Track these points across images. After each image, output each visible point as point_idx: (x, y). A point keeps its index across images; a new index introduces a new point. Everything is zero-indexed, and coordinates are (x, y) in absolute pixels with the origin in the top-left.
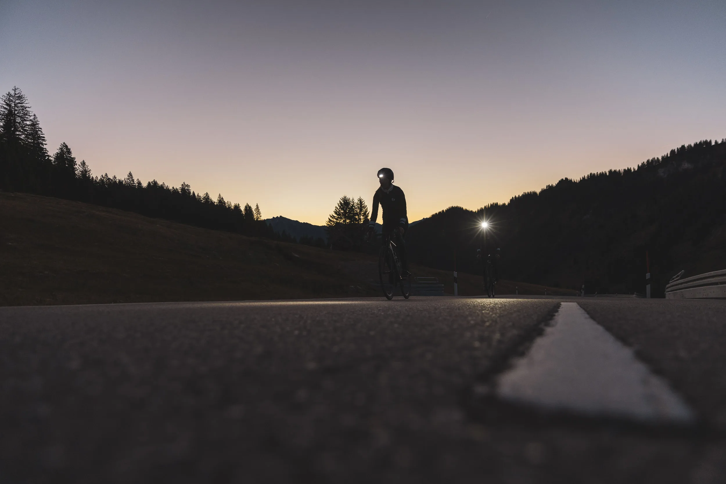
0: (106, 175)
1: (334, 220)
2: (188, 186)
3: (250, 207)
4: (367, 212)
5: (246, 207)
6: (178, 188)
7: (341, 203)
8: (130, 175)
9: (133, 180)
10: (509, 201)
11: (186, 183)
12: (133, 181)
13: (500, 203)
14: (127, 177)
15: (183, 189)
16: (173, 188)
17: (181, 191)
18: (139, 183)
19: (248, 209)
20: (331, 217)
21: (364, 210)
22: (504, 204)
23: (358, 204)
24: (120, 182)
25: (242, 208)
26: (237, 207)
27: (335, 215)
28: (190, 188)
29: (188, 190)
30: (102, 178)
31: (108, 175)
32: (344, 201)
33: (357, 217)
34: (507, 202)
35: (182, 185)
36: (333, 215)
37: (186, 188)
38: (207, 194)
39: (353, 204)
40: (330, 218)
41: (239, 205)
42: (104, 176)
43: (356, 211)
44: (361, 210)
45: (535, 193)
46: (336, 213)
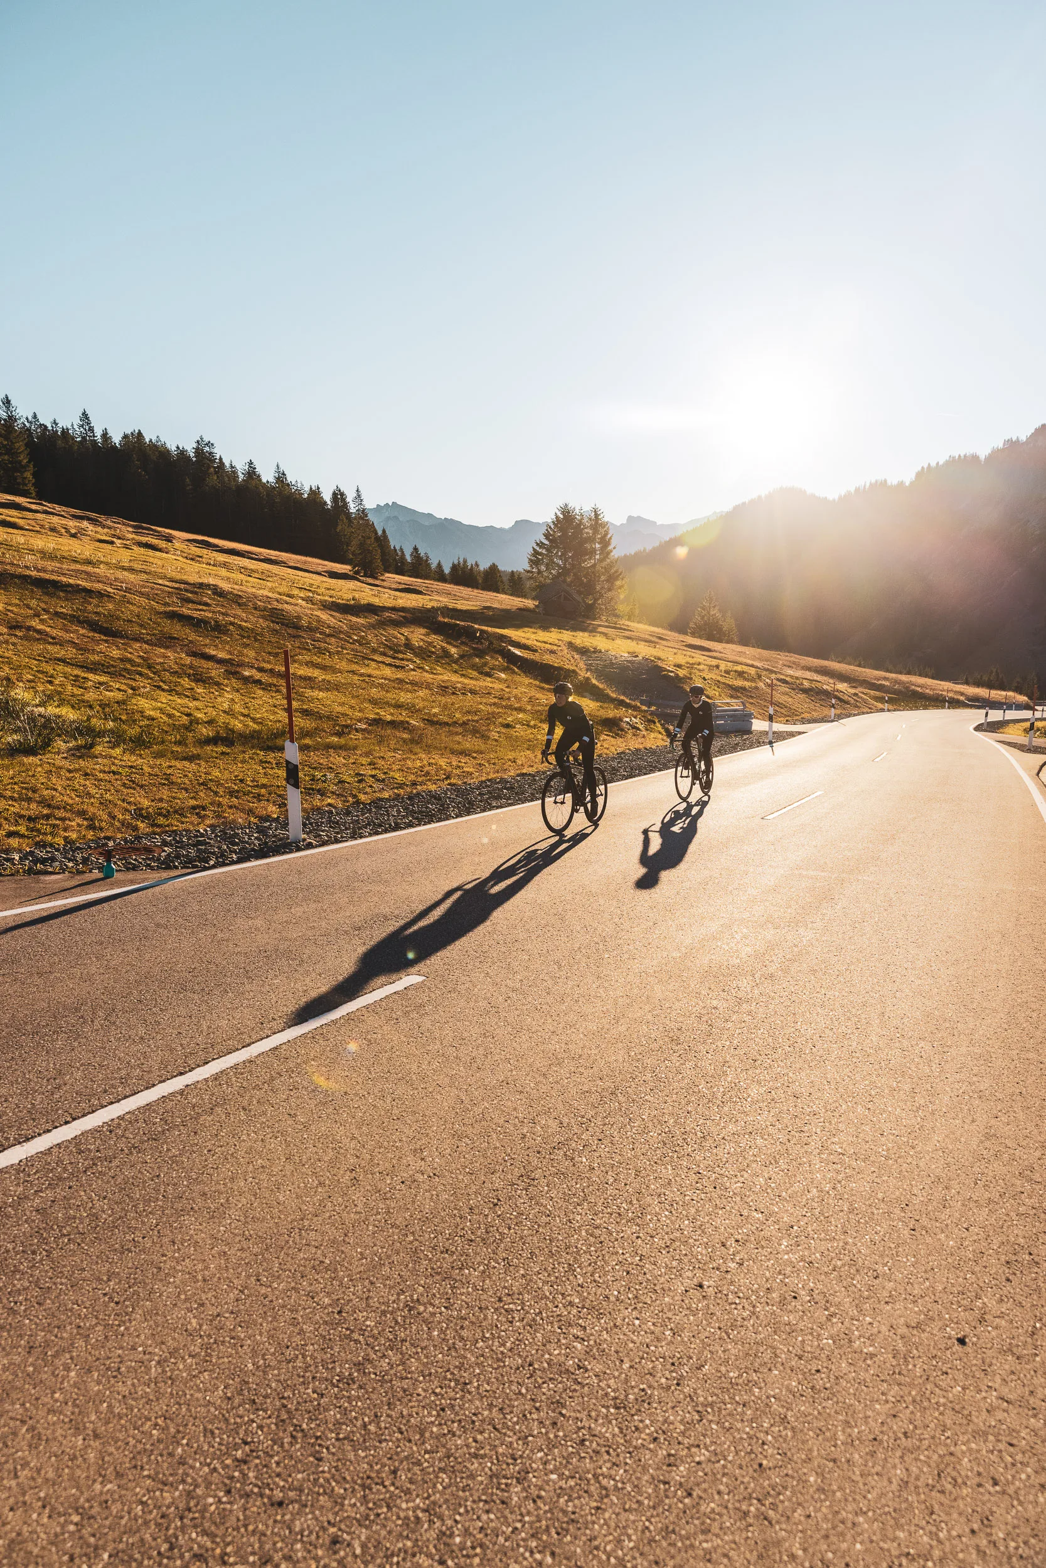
0: (35, 416)
1: (544, 551)
2: (208, 444)
3: (342, 494)
4: (609, 536)
5: (334, 494)
6: (189, 450)
7: (557, 517)
8: (85, 416)
9: (91, 429)
10: (913, 477)
11: (206, 439)
12: (93, 432)
13: (893, 481)
14: (77, 421)
15: (199, 451)
16: (178, 448)
17: (196, 457)
18: (105, 435)
19: (339, 496)
20: (538, 544)
21: (602, 531)
22: (901, 484)
23: (590, 519)
24: (65, 432)
25: (327, 497)
26: (315, 493)
27: (546, 542)
28: (215, 451)
29: (211, 453)
30: (28, 425)
31: (39, 416)
32: (563, 513)
33: (588, 546)
34: (908, 477)
35: (198, 442)
36: (541, 542)
37: (207, 449)
38: (251, 463)
39: (582, 519)
40: (535, 547)
41: (318, 488)
42: (30, 418)
43: (587, 533)
44: (596, 531)
45: (975, 457)
46: (547, 536)
